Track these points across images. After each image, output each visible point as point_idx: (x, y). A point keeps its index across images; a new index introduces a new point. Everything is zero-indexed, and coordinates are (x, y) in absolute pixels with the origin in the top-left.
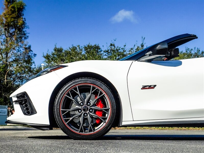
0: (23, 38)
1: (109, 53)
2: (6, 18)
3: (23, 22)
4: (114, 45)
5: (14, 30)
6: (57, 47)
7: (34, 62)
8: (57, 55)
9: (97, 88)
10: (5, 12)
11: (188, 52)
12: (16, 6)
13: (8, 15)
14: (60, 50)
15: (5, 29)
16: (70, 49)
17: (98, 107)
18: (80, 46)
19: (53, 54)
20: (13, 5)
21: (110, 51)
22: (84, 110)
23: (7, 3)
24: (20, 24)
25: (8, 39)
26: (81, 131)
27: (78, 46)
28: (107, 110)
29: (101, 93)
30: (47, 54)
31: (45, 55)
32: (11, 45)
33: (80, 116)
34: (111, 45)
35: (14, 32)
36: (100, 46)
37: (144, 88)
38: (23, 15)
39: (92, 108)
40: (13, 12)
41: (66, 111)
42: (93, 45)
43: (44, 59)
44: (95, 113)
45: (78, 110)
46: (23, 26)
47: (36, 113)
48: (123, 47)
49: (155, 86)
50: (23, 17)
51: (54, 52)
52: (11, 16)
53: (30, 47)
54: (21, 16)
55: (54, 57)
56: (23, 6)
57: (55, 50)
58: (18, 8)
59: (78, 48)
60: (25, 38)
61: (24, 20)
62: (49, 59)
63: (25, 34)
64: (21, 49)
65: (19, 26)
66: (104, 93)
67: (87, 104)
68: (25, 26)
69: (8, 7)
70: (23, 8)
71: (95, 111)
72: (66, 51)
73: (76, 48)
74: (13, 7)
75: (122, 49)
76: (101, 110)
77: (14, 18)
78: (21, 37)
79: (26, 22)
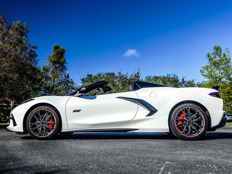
0: (64, 70)
1: (118, 78)
2: (54, 58)
3: (64, 60)
4: (121, 73)
5: (58, 65)
6: (89, 74)
7: (75, 83)
8: (89, 79)
9: (50, 111)
10: (53, 54)
11: (169, 76)
12: (59, 51)
13: (55, 56)
14: (91, 76)
15: (53, 65)
16: (97, 75)
17: (50, 122)
18: (103, 73)
19: (86, 78)
20: (58, 50)
21: (118, 77)
22: (42, 124)
23: (54, 49)
24: (62, 61)
25: (55, 70)
26: (40, 135)
27: (102, 73)
28: (55, 124)
29: (52, 114)
30: (83, 78)
31: (82, 78)
32: (56, 74)
33: (40, 127)
34: (119, 73)
35: (58, 66)
36: (115, 73)
37: (74, 111)
38: (64, 56)
39: (47, 122)
40: (58, 54)
41: (32, 124)
42: (111, 73)
43: (81, 81)
44: (48, 125)
45: (39, 123)
46: (64, 62)
47: (16, 125)
48: (126, 74)
49: (80, 110)
50: (64, 57)
51: (87, 77)
52: (56, 57)
53: (68, 75)
54: (63, 56)
55: (87, 80)
56: (64, 51)
57: (88, 76)
58: (61, 52)
59: (102, 74)
60: (65, 70)
61: (65, 59)
62: (84, 81)
63: (65, 67)
64: (63, 76)
65: (61, 63)
66: (53, 114)
67: (44, 120)
68: (65, 63)
69: (55, 51)
70: (64, 52)
71: (48, 124)
72: (94, 76)
73: (101, 74)
74: (58, 51)
75: (125, 75)
76: (51, 124)
77: (59, 58)
78: (63, 69)
79: (66, 60)
